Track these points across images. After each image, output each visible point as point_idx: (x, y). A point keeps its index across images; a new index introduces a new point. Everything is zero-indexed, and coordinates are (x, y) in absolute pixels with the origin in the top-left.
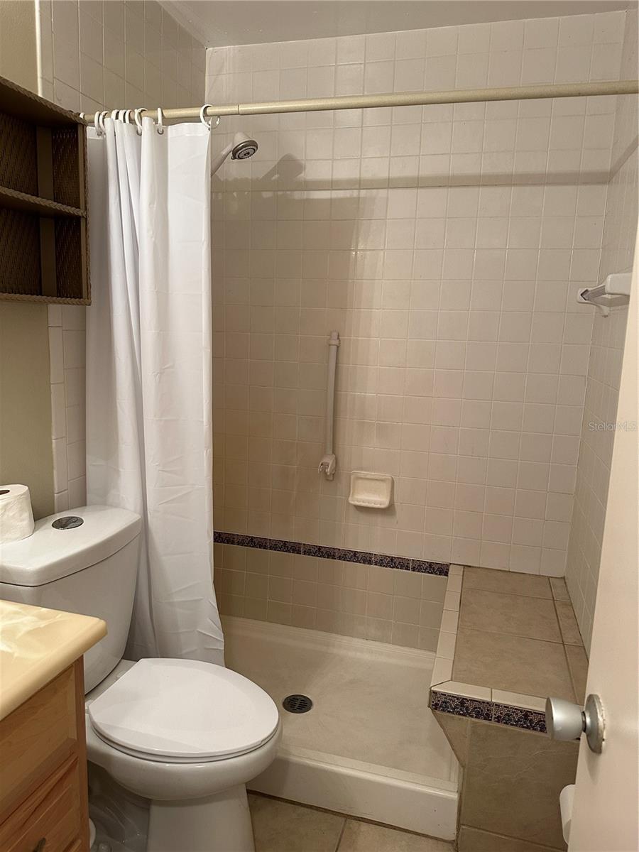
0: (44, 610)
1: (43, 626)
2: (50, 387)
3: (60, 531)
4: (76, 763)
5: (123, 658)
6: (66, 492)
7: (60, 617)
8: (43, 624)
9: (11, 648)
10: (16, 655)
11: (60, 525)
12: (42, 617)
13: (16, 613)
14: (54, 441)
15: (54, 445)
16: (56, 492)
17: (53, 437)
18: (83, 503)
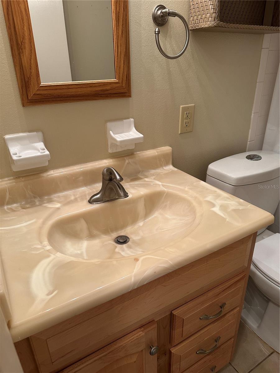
0: (241, 200)
1: (240, 209)
2: (256, 83)
3: (249, 161)
4: (245, 277)
5: (266, 229)
6: (254, 141)
7: (250, 207)
8: (241, 208)
9: (225, 215)
10: (227, 220)
11: (250, 158)
12: (240, 204)
13: (227, 198)
14: (252, 114)
15: (252, 116)
16: (249, 141)
17: (253, 112)
18: (260, 148)
